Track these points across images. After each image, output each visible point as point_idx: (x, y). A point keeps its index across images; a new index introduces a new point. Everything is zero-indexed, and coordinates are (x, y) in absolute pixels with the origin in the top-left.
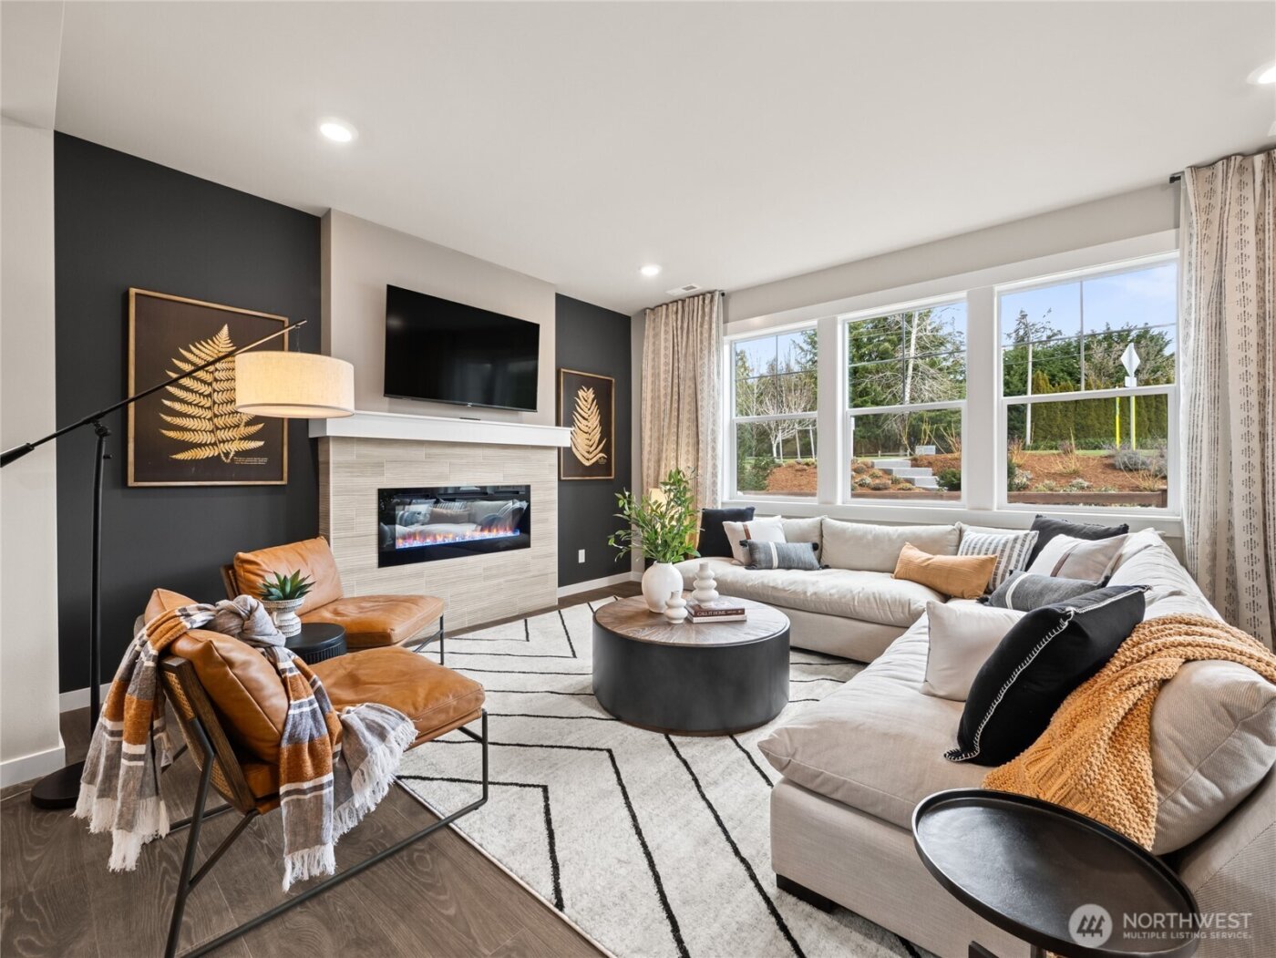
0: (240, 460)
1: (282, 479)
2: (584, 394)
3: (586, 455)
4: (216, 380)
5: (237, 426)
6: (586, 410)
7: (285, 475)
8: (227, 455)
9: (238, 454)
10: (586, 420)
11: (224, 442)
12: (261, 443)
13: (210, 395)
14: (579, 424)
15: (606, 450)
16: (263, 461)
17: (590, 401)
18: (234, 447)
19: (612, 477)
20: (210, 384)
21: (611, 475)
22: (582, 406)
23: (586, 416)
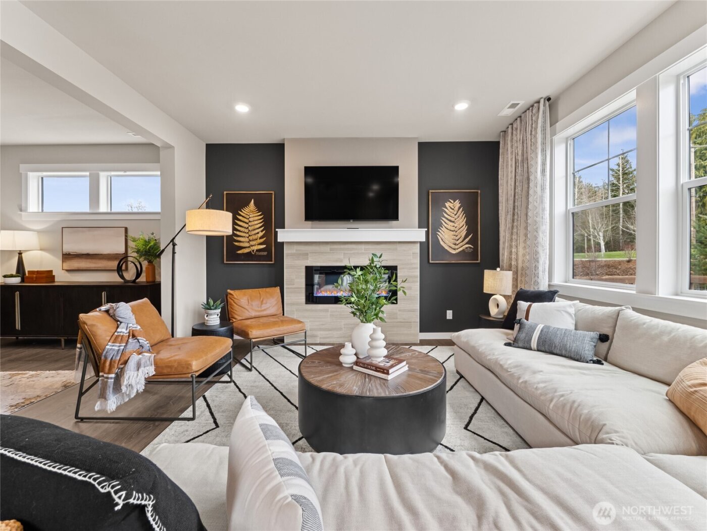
0: (258, 253)
1: (272, 261)
2: (451, 205)
3: (453, 246)
4: (250, 222)
5: (257, 239)
6: (453, 215)
7: (273, 259)
8: (253, 251)
9: (257, 250)
10: (454, 222)
11: (252, 246)
12: (265, 246)
13: (248, 228)
14: (446, 225)
15: (473, 242)
16: (265, 253)
17: (456, 208)
18: (255, 248)
19: (479, 261)
20: (248, 223)
21: (478, 260)
22: (449, 213)
23: (452, 219)
